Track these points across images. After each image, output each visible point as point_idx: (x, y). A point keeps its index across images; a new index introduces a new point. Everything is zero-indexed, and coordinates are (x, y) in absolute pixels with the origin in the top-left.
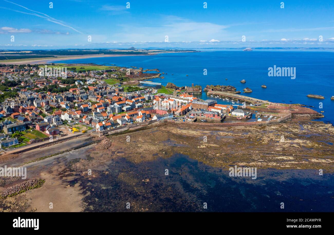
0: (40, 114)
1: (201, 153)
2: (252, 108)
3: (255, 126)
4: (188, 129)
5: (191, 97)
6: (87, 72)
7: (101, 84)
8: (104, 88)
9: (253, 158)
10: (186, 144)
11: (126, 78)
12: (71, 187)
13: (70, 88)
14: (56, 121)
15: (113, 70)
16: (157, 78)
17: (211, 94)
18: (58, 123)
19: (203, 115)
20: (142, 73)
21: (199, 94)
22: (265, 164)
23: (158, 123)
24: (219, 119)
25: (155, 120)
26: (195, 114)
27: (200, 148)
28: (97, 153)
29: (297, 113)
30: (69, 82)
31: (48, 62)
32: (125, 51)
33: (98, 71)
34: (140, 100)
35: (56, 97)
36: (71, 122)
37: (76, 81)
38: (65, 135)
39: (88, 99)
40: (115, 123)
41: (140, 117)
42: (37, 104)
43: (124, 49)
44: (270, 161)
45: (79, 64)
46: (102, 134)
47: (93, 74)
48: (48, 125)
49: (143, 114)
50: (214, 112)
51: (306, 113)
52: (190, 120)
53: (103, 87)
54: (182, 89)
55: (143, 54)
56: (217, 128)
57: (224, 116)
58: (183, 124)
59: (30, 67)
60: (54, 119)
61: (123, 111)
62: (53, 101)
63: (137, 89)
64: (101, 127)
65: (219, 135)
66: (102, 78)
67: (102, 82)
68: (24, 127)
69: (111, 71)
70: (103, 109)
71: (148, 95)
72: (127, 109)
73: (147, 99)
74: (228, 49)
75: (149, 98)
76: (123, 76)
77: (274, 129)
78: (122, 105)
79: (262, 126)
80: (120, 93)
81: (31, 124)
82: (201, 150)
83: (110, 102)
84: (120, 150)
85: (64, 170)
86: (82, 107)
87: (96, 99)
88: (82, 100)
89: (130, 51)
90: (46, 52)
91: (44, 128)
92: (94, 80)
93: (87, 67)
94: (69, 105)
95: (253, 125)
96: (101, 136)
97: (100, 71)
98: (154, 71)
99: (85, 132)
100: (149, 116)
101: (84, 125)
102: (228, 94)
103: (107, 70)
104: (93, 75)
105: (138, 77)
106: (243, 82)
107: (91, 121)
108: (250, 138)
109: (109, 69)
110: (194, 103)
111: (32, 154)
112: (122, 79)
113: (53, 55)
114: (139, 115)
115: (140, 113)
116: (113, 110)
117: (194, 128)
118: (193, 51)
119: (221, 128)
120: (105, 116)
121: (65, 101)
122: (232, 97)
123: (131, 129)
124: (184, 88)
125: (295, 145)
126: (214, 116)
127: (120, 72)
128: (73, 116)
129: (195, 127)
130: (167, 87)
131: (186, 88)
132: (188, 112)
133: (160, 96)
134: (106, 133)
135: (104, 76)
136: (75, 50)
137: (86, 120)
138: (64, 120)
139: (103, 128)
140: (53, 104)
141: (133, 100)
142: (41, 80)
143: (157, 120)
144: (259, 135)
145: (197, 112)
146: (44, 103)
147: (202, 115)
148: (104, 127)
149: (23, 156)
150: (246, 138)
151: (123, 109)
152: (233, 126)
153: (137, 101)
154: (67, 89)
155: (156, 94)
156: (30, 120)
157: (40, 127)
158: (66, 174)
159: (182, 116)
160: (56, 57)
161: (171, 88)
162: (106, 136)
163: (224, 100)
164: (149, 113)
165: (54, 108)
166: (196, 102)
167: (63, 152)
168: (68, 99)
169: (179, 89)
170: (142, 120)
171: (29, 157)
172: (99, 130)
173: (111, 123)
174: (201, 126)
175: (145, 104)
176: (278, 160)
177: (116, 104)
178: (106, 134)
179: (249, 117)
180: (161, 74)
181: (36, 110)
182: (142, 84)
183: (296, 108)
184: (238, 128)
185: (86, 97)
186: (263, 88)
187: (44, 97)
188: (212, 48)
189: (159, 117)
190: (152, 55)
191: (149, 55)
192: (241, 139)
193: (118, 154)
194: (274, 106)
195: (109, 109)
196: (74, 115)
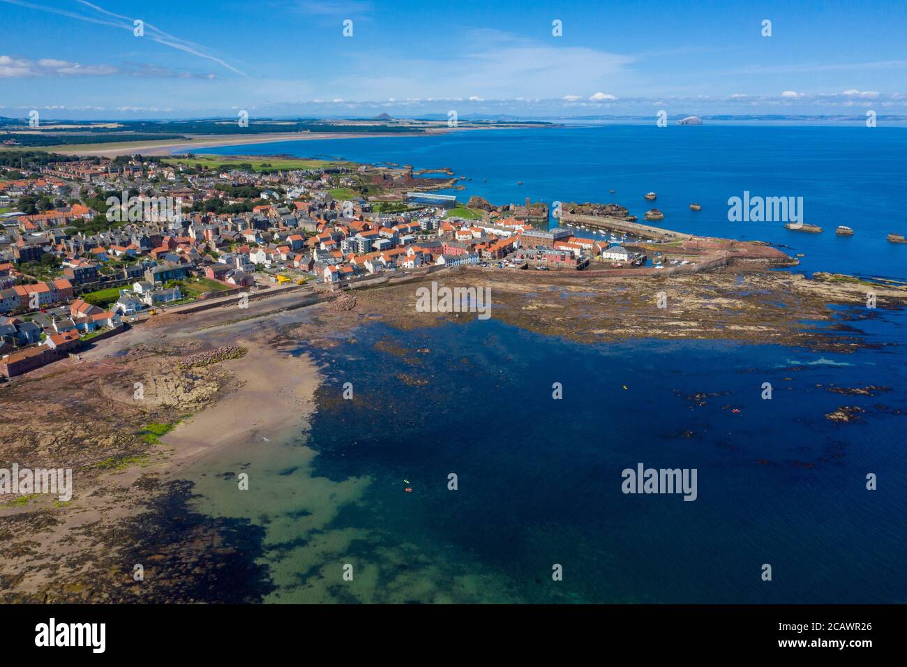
0: (207, 252)
1: (528, 316)
2: (649, 248)
3: (645, 278)
4: (508, 281)
5: (521, 225)
6: (281, 174)
7: (319, 198)
8: (329, 207)
9: (623, 324)
10: (499, 303)
11: (374, 188)
12: (295, 358)
13: (253, 206)
14: (243, 264)
15: (343, 170)
16: (448, 187)
17: (569, 222)
18: (247, 268)
19: (540, 256)
20: (411, 176)
21: (542, 221)
22: (642, 331)
23: (447, 271)
24: (574, 264)
25: (441, 265)
26: (525, 257)
27: (526, 310)
28: (331, 316)
29: (742, 257)
30: (246, 193)
31: (173, 151)
32: (366, 125)
33: (307, 171)
34: (409, 228)
35: (232, 221)
36: (272, 267)
37: (261, 191)
38: (266, 287)
39: (297, 226)
40: (360, 268)
41: (410, 259)
42: (196, 233)
43: (363, 120)
44: (652, 327)
45: (252, 156)
46: (337, 286)
47: (297, 177)
48: (228, 270)
49: (416, 253)
50: (563, 251)
51: (761, 257)
52: (514, 266)
53: (325, 205)
54: (504, 210)
55: (413, 131)
56: (567, 280)
57: (585, 261)
58: (498, 272)
59: (143, 162)
60: (237, 260)
61: (374, 249)
62: (226, 228)
63: (400, 209)
64: (333, 273)
65: (567, 290)
66: (321, 187)
67: (322, 194)
68: (182, 273)
69: (337, 172)
70: (334, 245)
71: (426, 219)
72: (382, 245)
73: (424, 228)
74: (639, 119)
75: (429, 225)
76: (365, 184)
77: (680, 283)
78: (372, 239)
79: (658, 277)
80: (365, 215)
81: (194, 269)
82: (528, 313)
83: (345, 233)
84: (373, 312)
85: (277, 337)
86: (289, 239)
87: (315, 226)
88: (285, 228)
89: (377, 124)
90: (159, 125)
91: (222, 275)
92: (302, 190)
93: (276, 163)
94: (261, 237)
95: (641, 275)
96: (335, 290)
97: (312, 172)
98: (441, 173)
99: (304, 283)
100: (428, 258)
101: (298, 273)
102: (607, 221)
103: (328, 169)
104: (297, 180)
105: (401, 186)
106: (649, 197)
107: (312, 265)
108: (627, 295)
109: (332, 167)
110: (525, 234)
111: (211, 315)
112: (366, 190)
113: (180, 134)
114: (409, 256)
115: (410, 251)
116: (354, 245)
117: (520, 280)
118: (543, 126)
119: (575, 281)
120: (340, 258)
121: (251, 228)
122: (613, 227)
123: (392, 281)
124: (508, 208)
125: (710, 307)
126: (563, 258)
127: (359, 175)
128: (272, 257)
129: (522, 278)
130: (469, 207)
131: (512, 207)
132: (511, 252)
133: (453, 222)
134: (345, 286)
135: (324, 181)
136: (233, 121)
137: (303, 263)
138: (256, 263)
139: (337, 276)
140: (228, 234)
141: (395, 228)
142: (180, 190)
143: (444, 265)
144: (646, 291)
145: (529, 251)
146: (209, 231)
147: (539, 258)
148: (341, 275)
149: (196, 319)
150: (619, 296)
151: (374, 245)
152: (600, 277)
153: (404, 232)
154: (249, 207)
155: (445, 218)
156: (189, 261)
157: (214, 272)
158: (282, 342)
159: (497, 260)
160: (190, 139)
161: (480, 207)
162: (345, 290)
163: (594, 233)
164: (429, 252)
165: (232, 242)
166: (529, 234)
167: (268, 313)
168: (259, 225)
169: (496, 211)
170: (415, 264)
171: (207, 319)
172: (331, 280)
173: (353, 268)
174: (535, 276)
175: (419, 238)
176: (669, 326)
177: (358, 236)
178: (343, 287)
179: (638, 263)
180: (456, 181)
181: (198, 245)
182: (413, 199)
183: (743, 247)
184: (609, 281)
185: (294, 223)
186: (693, 210)
187: (206, 220)
188: (596, 118)
189: (449, 260)
190: (436, 133)
191: (428, 135)
192: (609, 297)
193: (371, 318)
194: (696, 242)
195: (344, 244)
196: (274, 256)
